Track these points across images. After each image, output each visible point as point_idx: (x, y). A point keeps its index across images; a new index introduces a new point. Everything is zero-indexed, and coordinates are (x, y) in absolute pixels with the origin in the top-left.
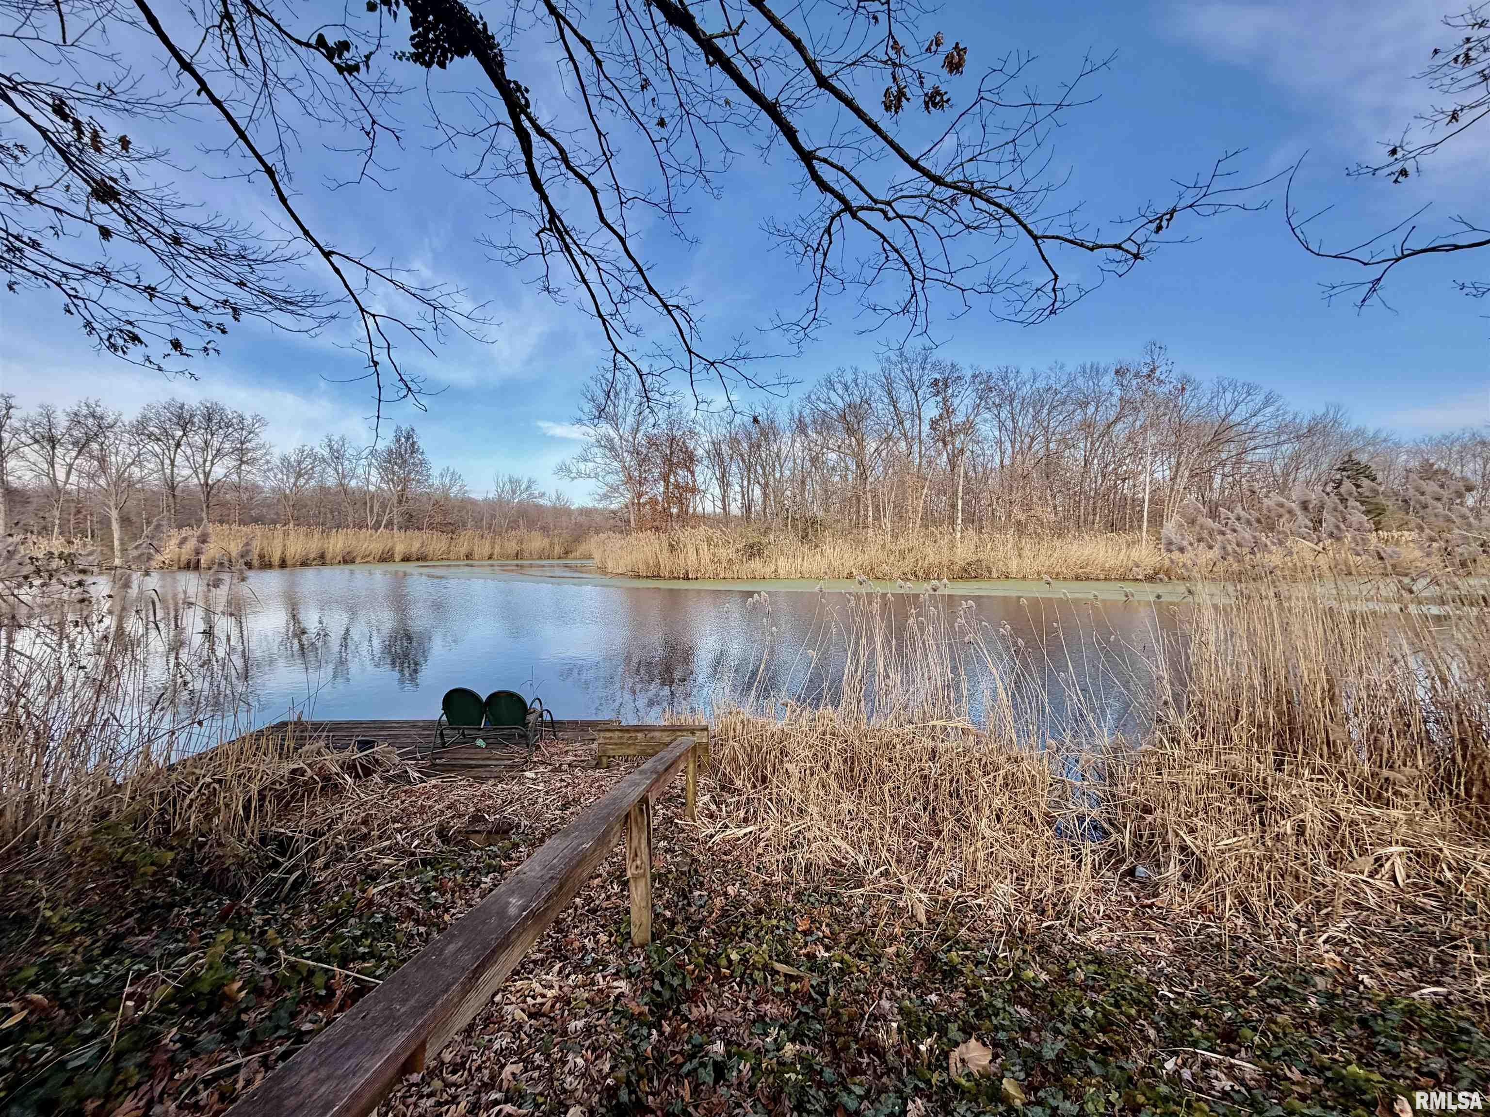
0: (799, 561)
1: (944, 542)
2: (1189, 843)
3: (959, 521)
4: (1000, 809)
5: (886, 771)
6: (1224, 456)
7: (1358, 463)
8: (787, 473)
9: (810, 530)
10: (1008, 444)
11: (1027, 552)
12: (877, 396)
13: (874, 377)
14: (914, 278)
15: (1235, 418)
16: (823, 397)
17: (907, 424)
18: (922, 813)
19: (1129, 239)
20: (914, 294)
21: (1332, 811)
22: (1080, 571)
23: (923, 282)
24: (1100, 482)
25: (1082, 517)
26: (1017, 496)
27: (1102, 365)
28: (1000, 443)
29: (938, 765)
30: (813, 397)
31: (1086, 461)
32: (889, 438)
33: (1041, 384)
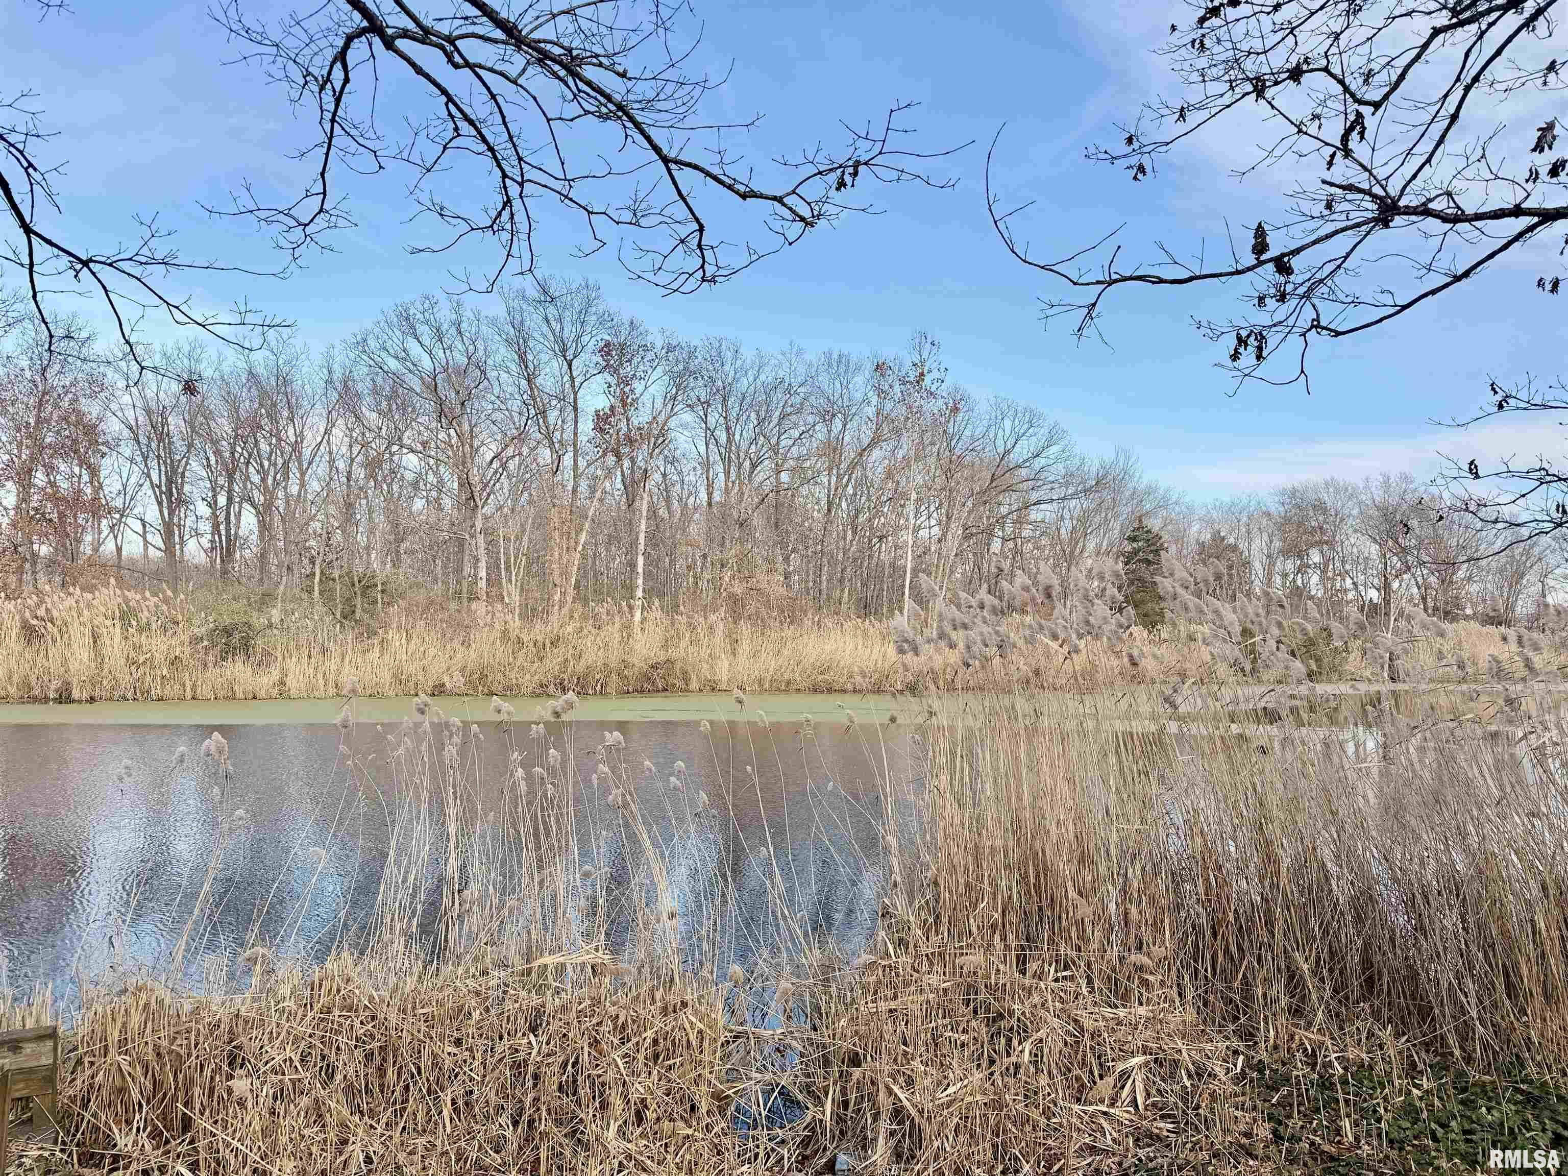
0: (332, 664)
1: (613, 631)
2: (906, 1103)
3: (639, 593)
4: (643, 1101)
5: (448, 1063)
6: (1004, 510)
7: (1149, 531)
8: (315, 486)
9: (358, 601)
10: (719, 468)
11: (745, 646)
12: (498, 359)
13: (493, 322)
14: (505, 176)
15: (1015, 457)
16: (394, 345)
17: (553, 416)
18: (509, 1133)
19: (794, 192)
20: (508, 202)
21: (1076, 1021)
22: (820, 678)
23: (521, 184)
24: (849, 538)
25: (825, 592)
26: (731, 554)
27: (854, 359)
28: (707, 465)
29: (545, 1038)
30: (372, 343)
31: (830, 504)
32: (521, 437)
33: (767, 376)
